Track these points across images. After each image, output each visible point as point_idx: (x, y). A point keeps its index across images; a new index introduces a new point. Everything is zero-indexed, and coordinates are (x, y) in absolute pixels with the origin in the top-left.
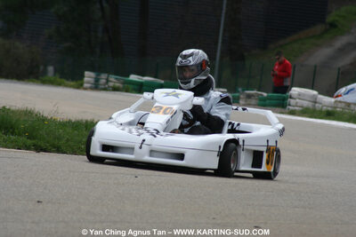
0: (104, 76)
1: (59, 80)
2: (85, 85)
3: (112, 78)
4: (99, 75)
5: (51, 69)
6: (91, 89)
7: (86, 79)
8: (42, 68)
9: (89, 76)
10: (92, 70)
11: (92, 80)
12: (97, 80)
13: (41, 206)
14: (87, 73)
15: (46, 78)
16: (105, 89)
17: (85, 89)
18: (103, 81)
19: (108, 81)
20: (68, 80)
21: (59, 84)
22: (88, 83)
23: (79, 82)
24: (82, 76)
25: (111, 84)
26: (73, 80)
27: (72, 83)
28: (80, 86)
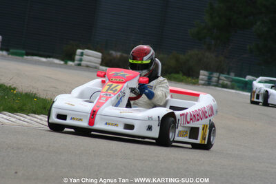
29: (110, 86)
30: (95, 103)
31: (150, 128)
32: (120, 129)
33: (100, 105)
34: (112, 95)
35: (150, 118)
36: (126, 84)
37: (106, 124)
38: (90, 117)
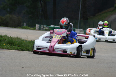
0: (42, 26)
1: (28, 27)
2: (36, 29)
3: (45, 26)
4: (40, 26)
5: (25, 24)
6: (38, 30)
7: (36, 27)
8: (22, 23)
9: (37, 26)
11: (38, 27)
12: (40, 27)
14: (37, 25)
15: (23, 27)
16: (43, 30)
17: (36, 30)
18: (42, 27)
19: (43, 27)
20: (30, 27)
21: (28, 29)
22: (37, 28)
23: (34, 28)
24: (35, 26)
25: (45, 28)
26: (32, 27)
27: (32, 28)
28: (35, 29)
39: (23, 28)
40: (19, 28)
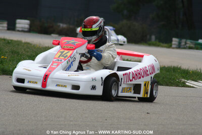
0: (184, 41)
1: (158, 43)
2: (173, 46)
3: (189, 42)
4: (180, 40)
5: (153, 37)
7: (173, 43)
8: (148, 37)
9: (175, 41)
10: (177, 37)
11: (177, 43)
12: (180, 43)
13: (149, 115)
15: (150, 42)
16: (185, 48)
17: (173, 48)
18: (183, 44)
19: (186, 43)
20: (163, 43)
21: (158, 46)
22: (175, 44)
23: (170, 44)
24: (171, 41)
25: (188, 45)
26: (166, 43)
27: (166, 45)
29: (62, 52)
30: (48, 68)
31: (94, 88)
32: (68, 90)
33: (52, 69)
34: (63, 61)
35: (94, 80)
36: (75, 51)
37: (57, 85)
38: (43, 80)
39: (150, 45)
40: (144, 44)
